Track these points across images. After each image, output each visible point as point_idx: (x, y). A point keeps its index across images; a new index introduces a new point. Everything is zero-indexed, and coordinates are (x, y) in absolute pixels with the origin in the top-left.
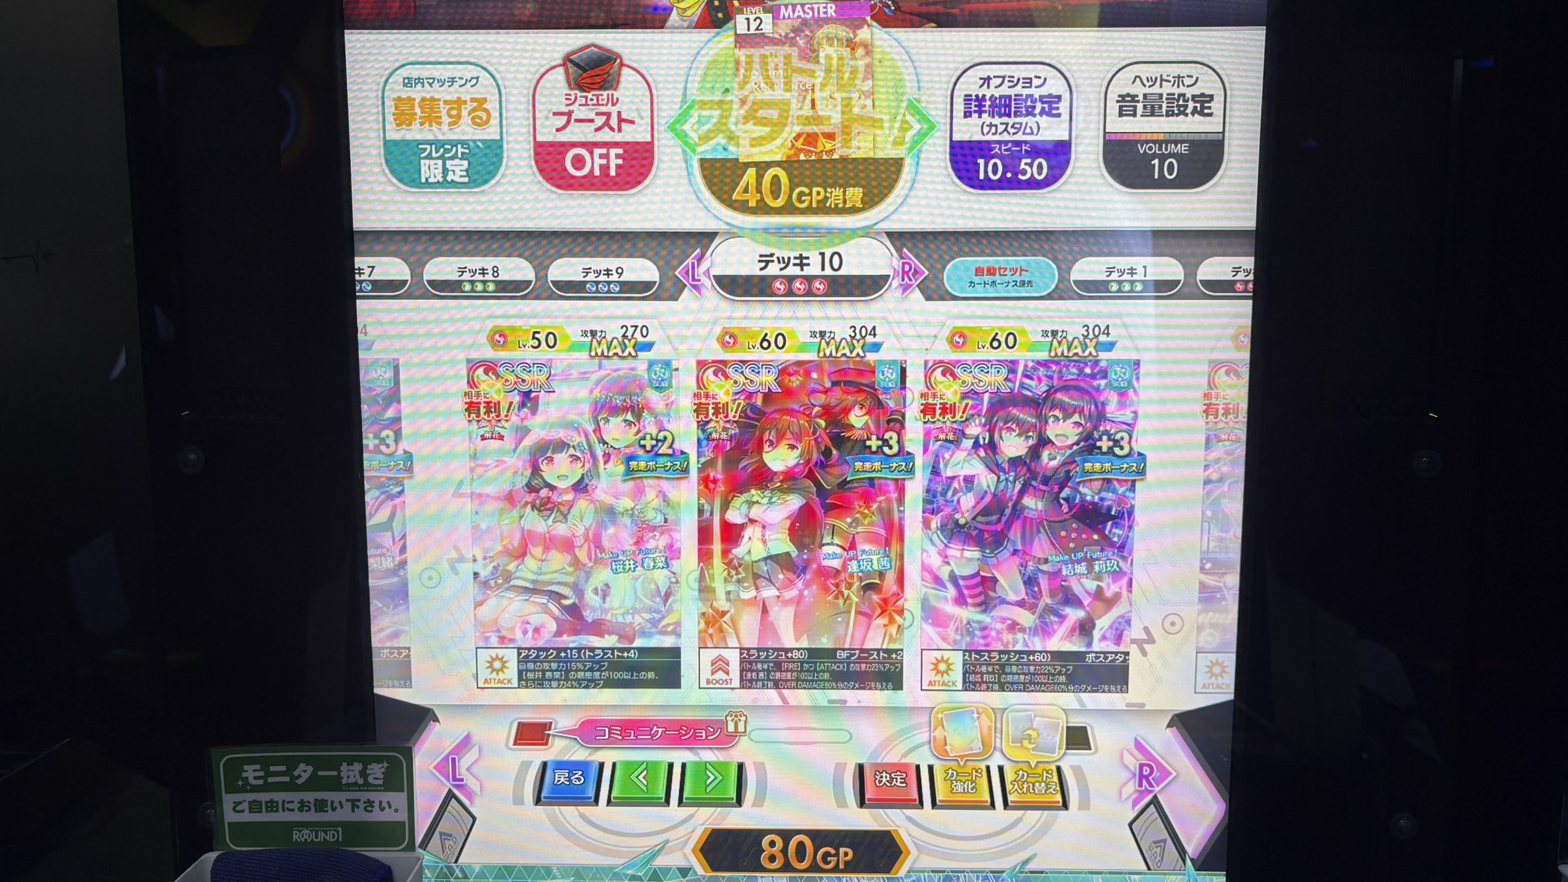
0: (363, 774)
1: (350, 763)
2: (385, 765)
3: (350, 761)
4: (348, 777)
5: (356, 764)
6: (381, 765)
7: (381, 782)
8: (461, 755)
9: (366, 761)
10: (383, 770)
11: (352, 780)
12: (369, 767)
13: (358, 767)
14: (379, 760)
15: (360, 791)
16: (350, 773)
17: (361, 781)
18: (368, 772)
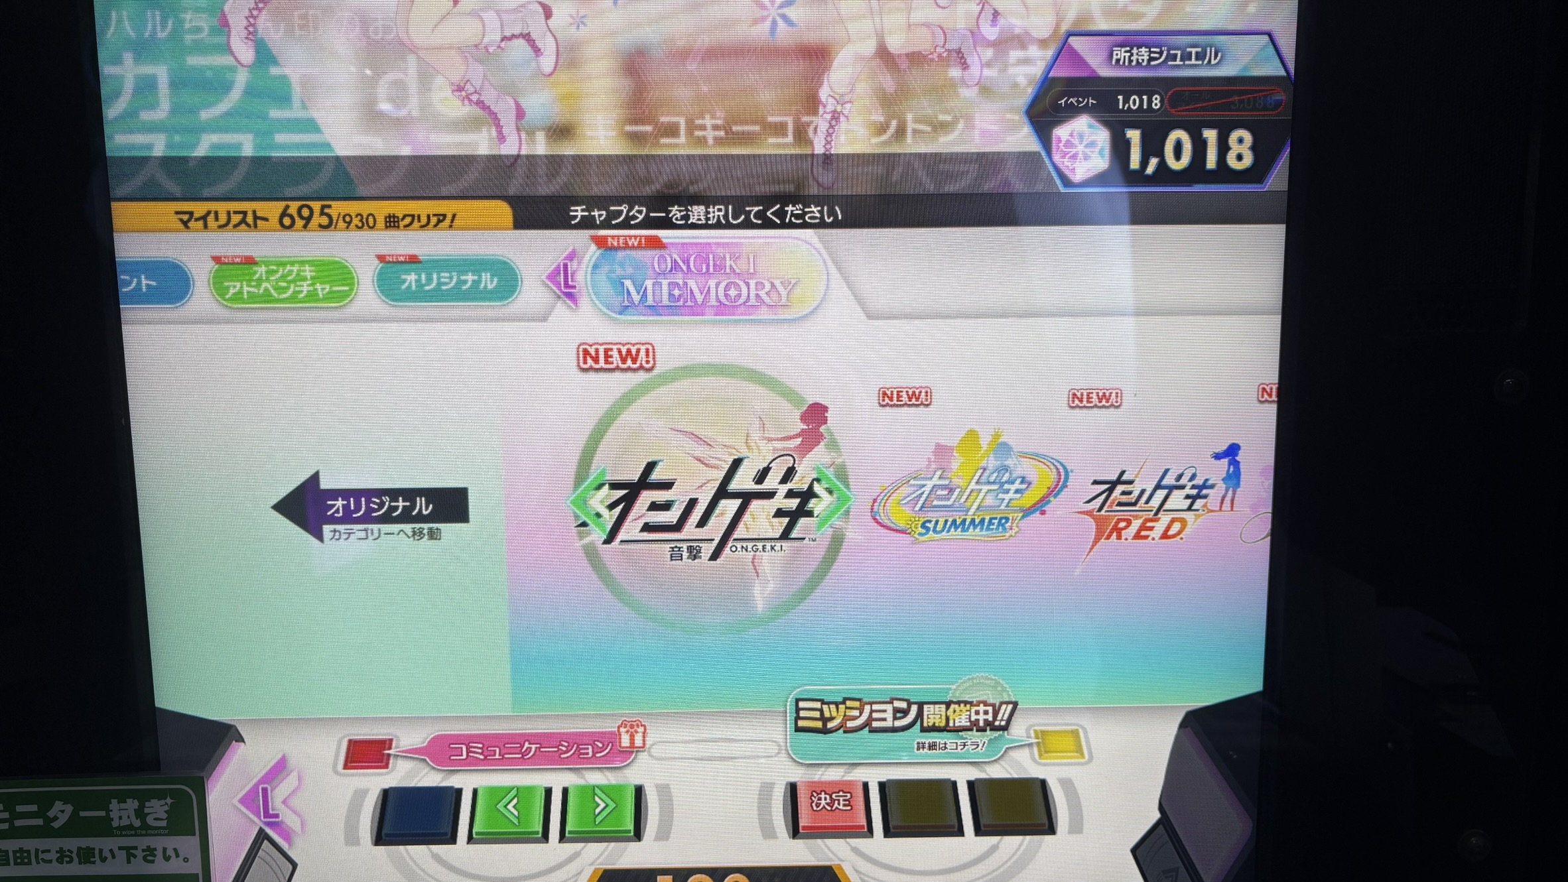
0: (140, 814)
1: (122, 800)
2: (169, 801)
3: (122, 797)
4: (120, 818)
5: (129, 801)
6: (163, 802)
7: (164, 824)
8: (274, 783)
9: (143, 797)
10: (166, 808)
11: (125, 822)
12: (147, 804)
13: (132, 804)
14: (160, 795)
15: (136, 835)
16: (122, 812)
17: (137, 823)
18: (146, 810)
